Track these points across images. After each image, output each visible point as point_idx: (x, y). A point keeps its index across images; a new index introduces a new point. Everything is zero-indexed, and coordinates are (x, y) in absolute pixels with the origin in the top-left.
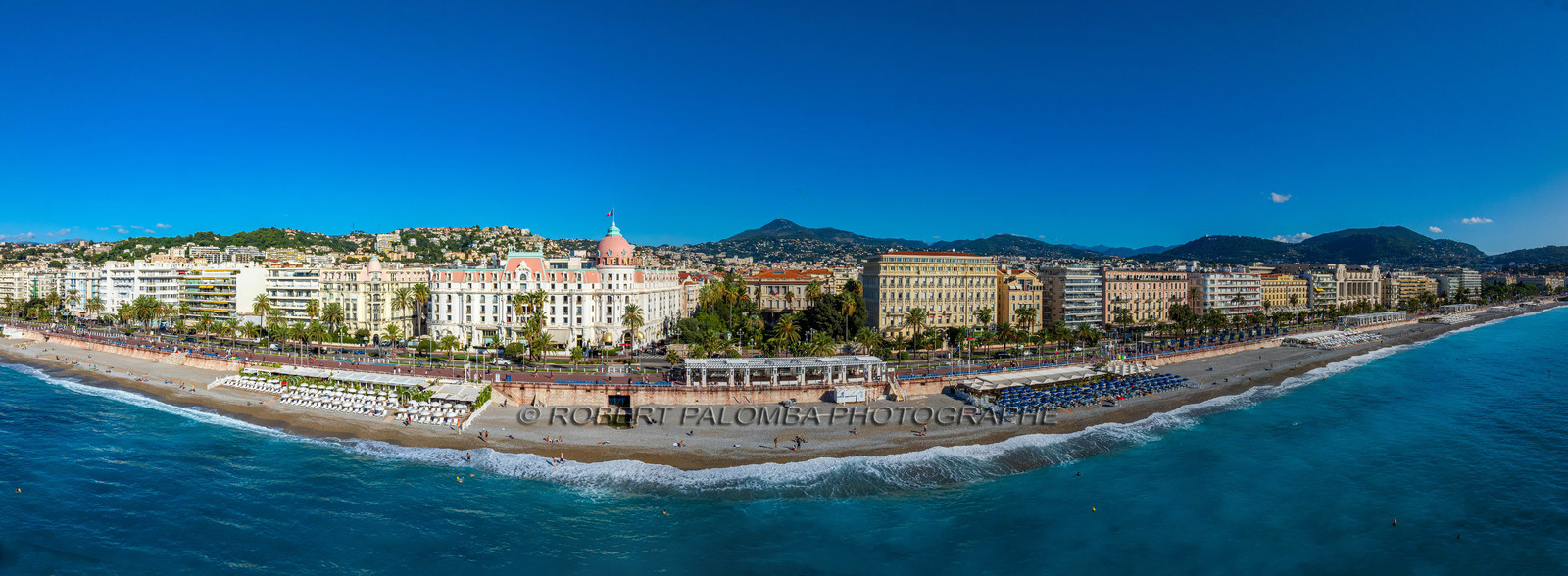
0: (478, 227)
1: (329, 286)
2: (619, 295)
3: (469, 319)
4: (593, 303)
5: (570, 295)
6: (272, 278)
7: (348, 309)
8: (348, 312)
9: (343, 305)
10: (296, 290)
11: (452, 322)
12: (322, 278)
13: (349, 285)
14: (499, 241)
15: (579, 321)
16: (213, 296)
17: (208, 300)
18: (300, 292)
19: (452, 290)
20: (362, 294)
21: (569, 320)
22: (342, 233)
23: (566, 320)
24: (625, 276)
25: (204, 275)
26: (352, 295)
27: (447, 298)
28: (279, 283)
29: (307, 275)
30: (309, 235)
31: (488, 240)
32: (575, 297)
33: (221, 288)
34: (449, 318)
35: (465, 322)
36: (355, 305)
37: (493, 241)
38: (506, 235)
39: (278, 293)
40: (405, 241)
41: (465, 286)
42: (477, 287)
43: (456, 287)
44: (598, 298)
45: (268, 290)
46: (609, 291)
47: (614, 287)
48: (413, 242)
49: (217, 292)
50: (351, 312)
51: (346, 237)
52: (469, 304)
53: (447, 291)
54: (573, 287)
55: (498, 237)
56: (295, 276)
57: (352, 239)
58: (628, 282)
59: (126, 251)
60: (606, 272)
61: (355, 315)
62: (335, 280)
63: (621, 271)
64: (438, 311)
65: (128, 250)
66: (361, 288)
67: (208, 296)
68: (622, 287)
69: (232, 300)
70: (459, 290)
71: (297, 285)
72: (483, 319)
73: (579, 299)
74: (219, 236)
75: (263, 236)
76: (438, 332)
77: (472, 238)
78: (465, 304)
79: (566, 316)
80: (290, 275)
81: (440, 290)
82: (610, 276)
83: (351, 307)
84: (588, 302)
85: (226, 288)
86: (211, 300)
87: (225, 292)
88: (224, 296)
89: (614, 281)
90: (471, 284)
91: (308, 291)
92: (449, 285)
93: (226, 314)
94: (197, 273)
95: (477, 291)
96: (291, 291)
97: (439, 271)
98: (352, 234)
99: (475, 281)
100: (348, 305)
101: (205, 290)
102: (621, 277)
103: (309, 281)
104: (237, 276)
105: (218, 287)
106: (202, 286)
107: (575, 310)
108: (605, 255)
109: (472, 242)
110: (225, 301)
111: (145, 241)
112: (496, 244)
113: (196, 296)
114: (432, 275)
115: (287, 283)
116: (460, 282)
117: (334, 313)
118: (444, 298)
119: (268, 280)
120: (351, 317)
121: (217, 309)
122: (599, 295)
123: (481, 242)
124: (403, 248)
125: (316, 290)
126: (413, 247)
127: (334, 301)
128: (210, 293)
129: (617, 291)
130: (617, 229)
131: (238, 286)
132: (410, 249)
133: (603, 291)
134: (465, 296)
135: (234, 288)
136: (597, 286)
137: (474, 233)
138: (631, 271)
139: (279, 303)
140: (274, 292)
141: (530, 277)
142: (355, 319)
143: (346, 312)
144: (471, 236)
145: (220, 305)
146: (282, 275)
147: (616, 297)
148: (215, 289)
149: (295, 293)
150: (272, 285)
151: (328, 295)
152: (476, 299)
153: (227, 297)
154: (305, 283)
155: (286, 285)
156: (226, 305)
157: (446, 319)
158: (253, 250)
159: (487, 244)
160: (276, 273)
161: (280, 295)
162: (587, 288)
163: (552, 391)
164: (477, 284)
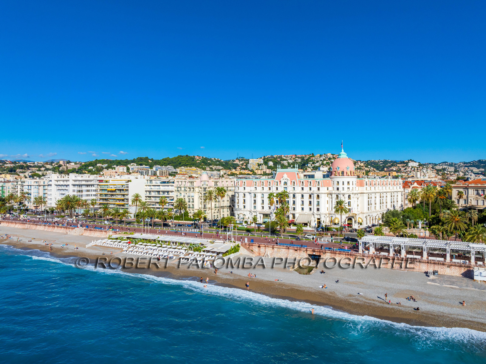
0: (313, 154)
1: (179, 189)
2: (343, 195)
3: (255, 207)
4: (327, 199)
5: (313, 194)
6: (149, 184)
7: (189, 202)
8: (189, 204)
9: (187, 200)
10: (162, 191)
11: (246, 209)
12: (176, 184)
13: (190, 188)
14: (325, 162)
15: (318, 210)
16: (115, 195)
17: (113, 197)
18: (164, 192)
19: (246, 191)
20: (197, 193)
21: (312, 209)
22: (231, 159)
23: (311, 209)
24: (348, 183)
25: (111, 182)
26: (192, 194)
27: (243, 195)
28: (152, 187)
29: (168, 182)
30: (211, 160)
31: (317, 162)
32: (316, 195)
33: (120, 190)
34: (244, 207)
35: (253, 209)
36: (193, 199)
37: (321, 162)
38: (330, 159)
39: (152, 193)
40: (266, 163)
41: (253, 189)
42: (259, 189)
43: (248, 189)
44: (330, 196)
45: (146, 191)
46: (337, 192)
47: (341, 189)
48: (271, 164)
49: (118, 192)
50: (191, 204)
51: (233, 161)
52: (255, 199)
53: (243, 191)
54: (315, 189)
55: (324, 160)
56: (161, 183)
57: (237, 162)
58: (351, 186)
59: (90, 168)
60: (336, 180)
61: (193, 205)
62: (183, 186)
63: (346, 179)
64: (238, 203)
65: (92, 168)
66: (197, 190)
67: (113, 195)
68: (346, 189)
69: (126, 197)
70: (249, 191)
71: (162, 188)
72: (263, 207)
73: (318, 196)
74: (152, 160)
75: (180, 160)
76: (238, 214)
77: (307, 161)
78: (253, 199)
79: (310, 207)
80: (158, 183)
81: (239, 191)
82: (338, 182)
83: (191, 200)
84: (324, 199)
85: (123, 190)
86: (114, 197)
87: (122, 193)
88: (122, 195)
89: (340, 186)
90: (256, 188)
91: (168, 192)
92: (245, 188)
93: (123, 205)
94: (107, 182)
95: (259, 191)
96: (159, 192)
97: (240, 180)
98: (237, 159)
99: (258, 186)
100: (189, 199)
101: (111, 191)
102: (346, 183)
103: (168, 186)
104: (129, 183)
105: (118, 190)
106: (109, 189)
107: (316, 203)
108: (335, 170)
109: (308, 163)
110: (123, 198)
111: (103, 162)
112: (322, 164)
113: (106, 195)
114: (236, 183)
115: (157, 187)
116: (250, 186)
117: (181, 204)
118: (241, 195)
119: (146, 186)
120: (191, 206)
121: (118, 203)
122: (331, 194)
123: (313, 163)
124: (264, 167)
125: (173, 191)
126: (271, 166)
127: (182, 197)
128: (114, 193)
129: (342, 192)
130: (345, 153)
131: (130, 189)
132: (269, 168)
133: (333, 192)
134: (253, 195)
135: (127, 190)
136: (330, 189)
137: (309, 158)
138: (353, 179)
139: (152, 198)
140: (150, 192)
141: (289, 183)
142: (193, 208)
143: (188, 204)
144: (307, 160)
145: (119, 200)
146: (154, 183)
147: (342, 195)
148: (117, 191)
149: (161, 193)
150: (148, 188)
151: (179, 194)
152: (259, 196)
153: (124, 195)
154: (166, 187)
155: (156, 188)
156: (123, 200)
157: (243, 207)
158: (171, 168)
159: (317, 165)
160: (151, 181)
161: (153, 194)
162: (323, 190)
163: (275, 249)
164: (260, 187)
